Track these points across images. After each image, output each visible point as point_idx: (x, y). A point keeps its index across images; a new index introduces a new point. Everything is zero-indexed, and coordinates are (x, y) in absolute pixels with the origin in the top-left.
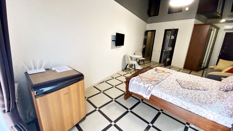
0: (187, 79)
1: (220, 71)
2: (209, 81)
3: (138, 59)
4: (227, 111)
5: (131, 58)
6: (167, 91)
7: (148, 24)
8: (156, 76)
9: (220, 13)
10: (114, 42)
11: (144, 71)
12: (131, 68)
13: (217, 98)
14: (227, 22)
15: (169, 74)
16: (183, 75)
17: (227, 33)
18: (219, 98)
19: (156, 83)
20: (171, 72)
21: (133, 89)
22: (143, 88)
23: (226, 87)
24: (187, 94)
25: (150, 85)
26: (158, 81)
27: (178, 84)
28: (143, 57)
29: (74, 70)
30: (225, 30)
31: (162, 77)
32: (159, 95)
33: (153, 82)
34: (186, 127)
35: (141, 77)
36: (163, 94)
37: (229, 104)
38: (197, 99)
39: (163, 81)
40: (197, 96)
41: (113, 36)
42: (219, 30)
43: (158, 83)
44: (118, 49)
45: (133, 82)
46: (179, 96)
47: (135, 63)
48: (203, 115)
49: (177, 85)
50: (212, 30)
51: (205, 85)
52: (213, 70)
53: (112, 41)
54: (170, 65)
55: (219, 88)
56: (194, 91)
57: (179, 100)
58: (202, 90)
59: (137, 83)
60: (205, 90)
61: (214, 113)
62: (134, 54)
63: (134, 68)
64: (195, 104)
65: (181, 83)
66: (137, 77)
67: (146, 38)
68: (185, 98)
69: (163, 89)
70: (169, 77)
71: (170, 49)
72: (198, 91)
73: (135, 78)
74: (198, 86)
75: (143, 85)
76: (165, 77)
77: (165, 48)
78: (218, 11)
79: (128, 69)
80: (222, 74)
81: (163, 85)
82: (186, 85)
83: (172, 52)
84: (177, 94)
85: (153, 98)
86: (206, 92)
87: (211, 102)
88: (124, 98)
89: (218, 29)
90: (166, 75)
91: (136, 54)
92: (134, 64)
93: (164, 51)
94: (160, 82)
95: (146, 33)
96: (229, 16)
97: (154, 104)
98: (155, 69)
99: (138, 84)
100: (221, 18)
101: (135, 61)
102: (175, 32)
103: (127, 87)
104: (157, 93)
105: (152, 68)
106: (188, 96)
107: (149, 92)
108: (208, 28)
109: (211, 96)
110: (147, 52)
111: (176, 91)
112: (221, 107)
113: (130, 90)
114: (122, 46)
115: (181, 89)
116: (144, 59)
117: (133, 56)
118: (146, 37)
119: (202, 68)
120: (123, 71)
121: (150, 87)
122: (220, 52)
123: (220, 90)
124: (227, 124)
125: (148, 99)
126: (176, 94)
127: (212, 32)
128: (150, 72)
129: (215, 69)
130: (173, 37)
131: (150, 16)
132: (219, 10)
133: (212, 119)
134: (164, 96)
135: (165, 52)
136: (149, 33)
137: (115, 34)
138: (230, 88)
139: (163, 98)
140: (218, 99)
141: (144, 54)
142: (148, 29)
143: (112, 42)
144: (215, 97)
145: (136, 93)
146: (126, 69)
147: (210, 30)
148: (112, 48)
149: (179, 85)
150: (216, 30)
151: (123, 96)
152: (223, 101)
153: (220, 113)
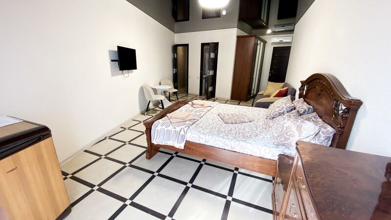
0: (231, 111)
1: (269, 96)
2: (256, 110)
3: (167, 91)
4: (273, 141)
5: (155, 91)
6: (207, 131)
7: (176, 34)
8: (192, 113)
9: (265, 21)
10: (117, 63)
11: (176, 108)
12: (157, 109)
13: (263, 128)
14: (274, 33)
15: (210, 108)
16: (227, 108)
17: (274, 48)
18: (265, 128)
19: (191, 123)
20: (212, 106)
21: (159, 138)
22: (173, 135)
23: (273, 114)
24: (231, 131)
25: (184, 127)
26: (195, 119)
27: (220, 119)
28: (175, 88)
29: (25, 121)
30: (273, 43)
31: (201, 113)
32: (197, 139)
33: (188, 122)
34: (234, 174)
35: (169, 118)
36: (201, 135)
37: (274, 132)
38: (241, 134)
39: (202, 119)
40: (241, 131)
41: (111, 52)
42: (266, 44)
43: (194, 123)
44: (126, 75)
45: (157, 128)
46: (221, 135)
47: (162, 98)
48: (249, 153)
49: (219, 121)
50: (257, 44)
51: (251, 116)
52: (262, 96)
53: (112, 61)
54: (214, 97)
55: (265, 117)
56: (240, 125)
57: (221, 139)
58: (248, 122)
59: (164, 127)
60: (250, 122)
61: (260, 147)
62: (160, 84)
63: (161, 107)
64: (238, 140)
65: (224, 117)
66: (163, 119)
67: (176, 57)
68: (227, 136)
69: (201, 129)
70: (210, 112)
71: (211, 73)
72: (244, 124)
73: (160, 120)
74: (243, 118)
75: (173, 130)
76: (204, 113)
77: (206, 73)
78: (262, 18)
79: (152, 109)
80: (270, 99)
81: (201, 125)
82: (229, 119)
83: (214, 76)
84: (219, 132)
85: (189, 145)
86: (252, 123)
87: (256, 135)
88: (147, 158)
89: (265, 42)
90: (205, 110)
91: (161, 84)
92: (161, 101)
93: (204, 76)
94: (198, 120)
95: (175, 48)
96: (276, 26)
97: (192, 154)
98: (190, 103)
99: (166, 129)
100: (266, 27)
101: (162, 95)
102: (215, 47)
103: (149, 139)
104: (194, 137)
105: (186, 103)
106: (232, 132)
107: (183, 137)
108: (252, 41)
109: (257, 128)
110: (180, 79)
111: (217, 129)
112: (267, 138)
113: (155, 141)
114: (134, 70)
115: (224, 124)
116: (176, 90)
117: (158, 87)
118: (175, 54)
119: (252, 95)
120: (143, 114)
121: (182, 130)
122: (270, 73)
123: (267, 119)
124: (274, 156)
125: (183, 148)
126: (217, 133)
127: (259, 47)
128: (184, 108)
129: (265, 94)
130: (212, 55)
131: (177, 21)
132: (264, 17)
133: (259, 155)
134: (202, 139)
135: (206, 78)
136: (180, 49)
137: (116, 49)
138: (276, 115)
139: (202, 142)
140: (263, 130)
141: (176, 84)
142: (177, 43)
143: (110, 63)
144: (261, 127)
145: (163, 144)
146: (148, 110)
147: (256, 45)
148: (113, 75)
149: (222, 121)
150: (262, 43)
151: (145, 154)
152: (269, 130)
153: (266, 146)
